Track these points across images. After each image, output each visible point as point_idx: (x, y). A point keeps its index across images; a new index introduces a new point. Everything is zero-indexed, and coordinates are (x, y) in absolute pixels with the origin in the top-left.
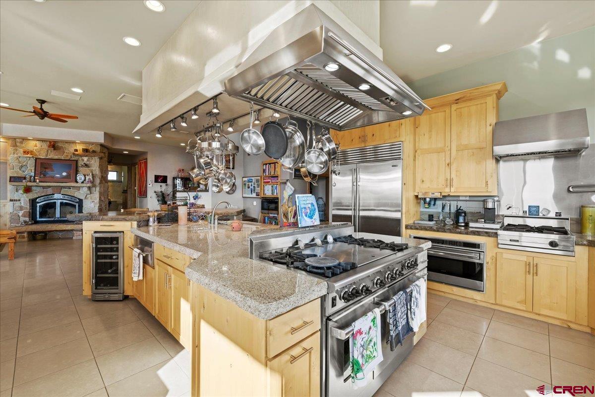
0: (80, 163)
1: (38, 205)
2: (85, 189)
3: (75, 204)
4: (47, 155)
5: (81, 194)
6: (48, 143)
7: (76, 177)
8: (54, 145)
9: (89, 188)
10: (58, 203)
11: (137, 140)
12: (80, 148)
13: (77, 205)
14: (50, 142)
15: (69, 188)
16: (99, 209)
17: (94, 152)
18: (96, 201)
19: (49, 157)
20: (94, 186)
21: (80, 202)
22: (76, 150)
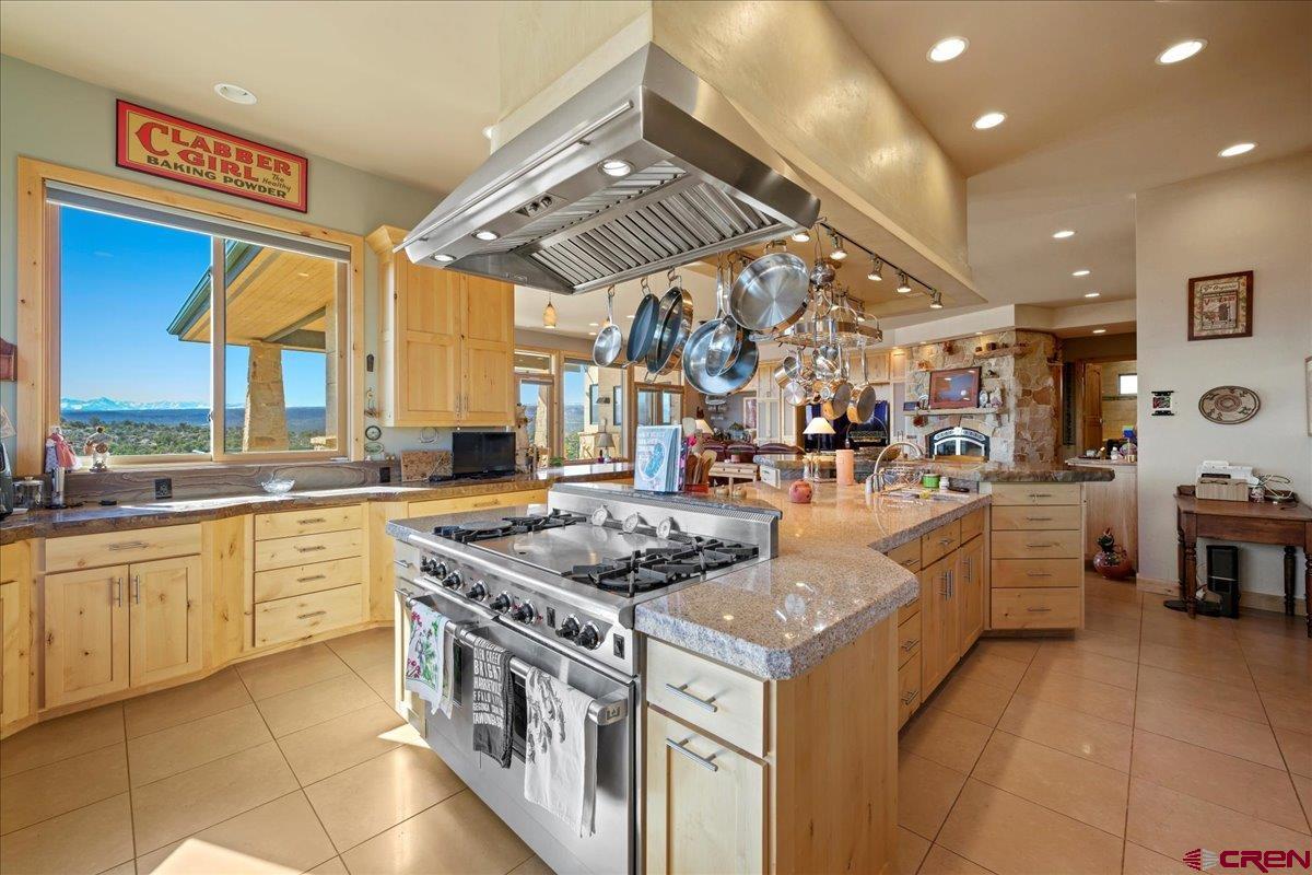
0: (985, 371)
1: (936, 444)
2: (990, 419)
3: (979, 444)
4: (943, 365)
5: (986, 426)
6: (943, 345)
7: (978, 397)
8: (950, 348)
9: (998, 416)
10: (958, 440)
11: (1094, 301)
12: (984, 343)
13: (983, 446)
14: (946, 343)
15: (971, 416)
16: (1015, 456)
17: (1006, 346)
18: (1009, 441)
19: (946, 367)
20: (1007, 412)
21: (987, 442)
22: (979, 349)
